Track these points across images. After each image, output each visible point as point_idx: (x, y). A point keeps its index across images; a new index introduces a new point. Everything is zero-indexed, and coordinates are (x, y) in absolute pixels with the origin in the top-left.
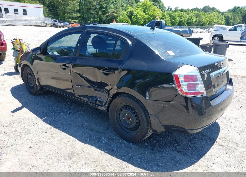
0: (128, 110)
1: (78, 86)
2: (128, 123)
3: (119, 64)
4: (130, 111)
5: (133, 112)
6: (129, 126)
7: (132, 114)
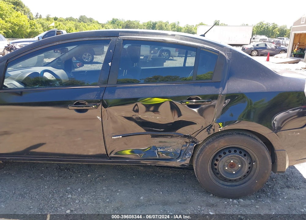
0: (235, 154)
1: (118, 137)
2: (234, 172)
3: (218, 87)
4: (239, 155)
5: (243, 154)
6: (234, 176)
7: (243, 157)
